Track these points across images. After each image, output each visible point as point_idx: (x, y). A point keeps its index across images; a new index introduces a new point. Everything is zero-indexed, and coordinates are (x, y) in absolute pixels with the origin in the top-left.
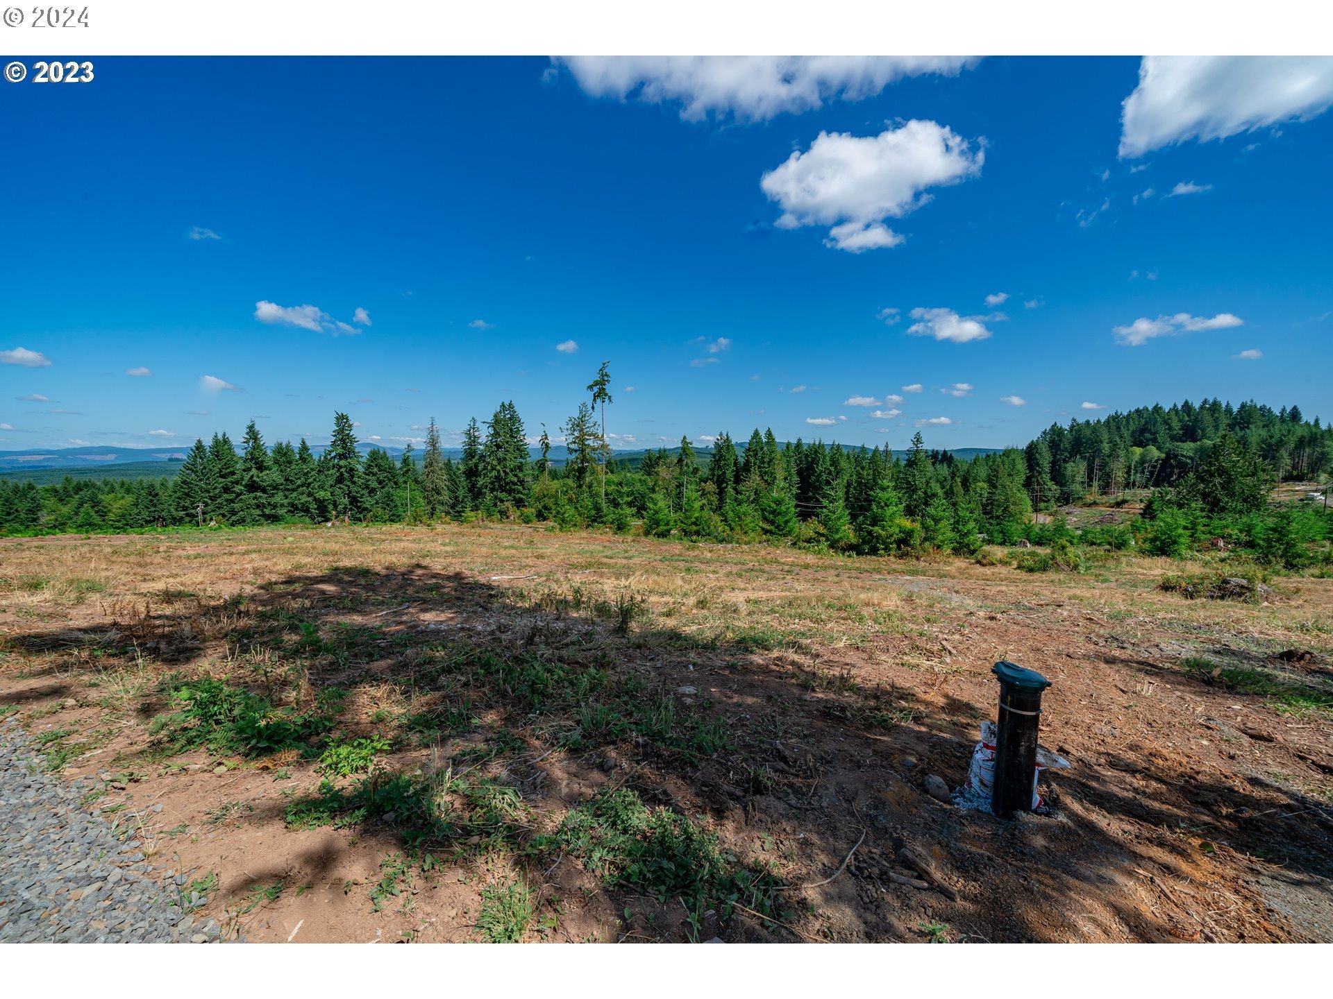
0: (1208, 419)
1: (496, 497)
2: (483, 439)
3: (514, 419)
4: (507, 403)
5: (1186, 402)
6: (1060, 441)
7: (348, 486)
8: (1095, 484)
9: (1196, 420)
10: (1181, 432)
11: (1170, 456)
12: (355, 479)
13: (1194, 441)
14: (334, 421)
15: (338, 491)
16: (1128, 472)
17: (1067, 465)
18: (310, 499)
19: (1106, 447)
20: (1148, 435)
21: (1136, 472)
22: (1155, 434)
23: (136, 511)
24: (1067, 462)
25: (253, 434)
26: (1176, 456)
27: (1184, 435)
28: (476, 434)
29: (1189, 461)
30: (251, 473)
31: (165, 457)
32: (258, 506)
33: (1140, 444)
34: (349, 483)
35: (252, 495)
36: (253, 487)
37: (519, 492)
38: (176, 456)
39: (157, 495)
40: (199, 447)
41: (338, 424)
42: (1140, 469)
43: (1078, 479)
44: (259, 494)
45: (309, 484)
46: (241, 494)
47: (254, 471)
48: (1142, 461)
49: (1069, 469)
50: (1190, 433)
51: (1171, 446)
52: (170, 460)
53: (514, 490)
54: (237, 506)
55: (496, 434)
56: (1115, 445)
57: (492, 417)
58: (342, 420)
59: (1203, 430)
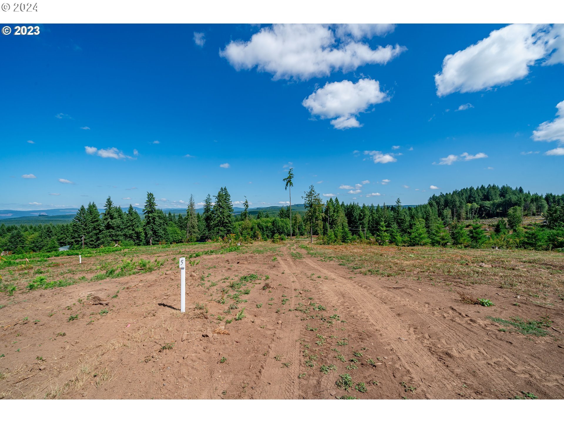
0: (493, 192)
1: (219, 229)
2: (213, 204)
3: (227, 195)
4: (223, 188)
5: (482, 186)
6: (440, 201)
7: (152, 226)
8: (455, 218)
9: (488, 193)
10: (483, 197)
11: (482, 206)
12: (156, 222)
13: (489, 200)
14: (147, 196)
15: (148, 228)
16: (467, 214)
17: (444, 211)
18: (133, 232)
19: (458, 204)
20: (472, 199)
21: (470, 213)
22: (474, 198)
23: (40, 240)
24: (443, 210)
25: (109, 202)
26: (483, 207)
27: (484, 198)
28: (210, 201)
29: (489, 209)
30: (108, 221)
31: (37, 214)
32: (110, 236)
33: (469, 202)
34: (153, 224)
35: (108, 231)
36: (108, 227)
37: (228, 227)
38: (42, 214)
39: (51, 232)
40: (83, 209)
41: (148, 198)
42: (471, 212)
43: (449, 216)
44: (111, 230)
45: (133, 225)
46: (103, 230)
47: (109, 220)
48: (471, 209)
49: (445, 213)
50: (486, 197)
51: (481, 203)
52: (40, 216)
53: (226, 226)
54: (100, 236)
55: (219, 201)
56: (461, 203)
57: (218, 194)
58: (150, 197)
59: (492, 196)
